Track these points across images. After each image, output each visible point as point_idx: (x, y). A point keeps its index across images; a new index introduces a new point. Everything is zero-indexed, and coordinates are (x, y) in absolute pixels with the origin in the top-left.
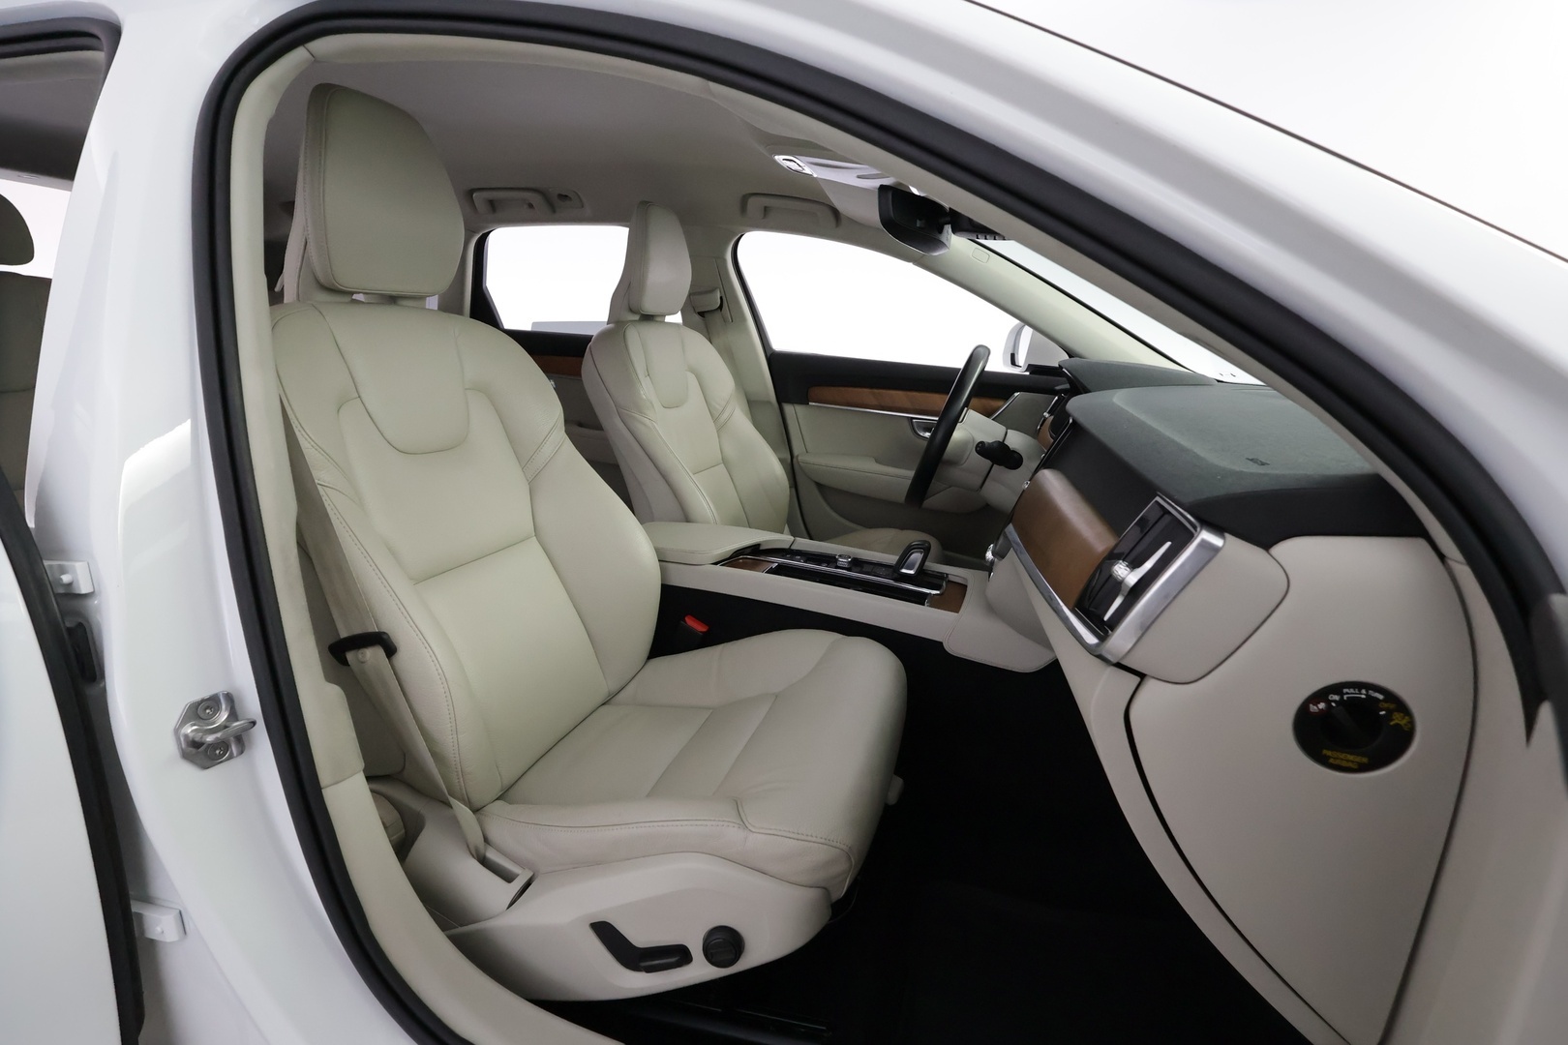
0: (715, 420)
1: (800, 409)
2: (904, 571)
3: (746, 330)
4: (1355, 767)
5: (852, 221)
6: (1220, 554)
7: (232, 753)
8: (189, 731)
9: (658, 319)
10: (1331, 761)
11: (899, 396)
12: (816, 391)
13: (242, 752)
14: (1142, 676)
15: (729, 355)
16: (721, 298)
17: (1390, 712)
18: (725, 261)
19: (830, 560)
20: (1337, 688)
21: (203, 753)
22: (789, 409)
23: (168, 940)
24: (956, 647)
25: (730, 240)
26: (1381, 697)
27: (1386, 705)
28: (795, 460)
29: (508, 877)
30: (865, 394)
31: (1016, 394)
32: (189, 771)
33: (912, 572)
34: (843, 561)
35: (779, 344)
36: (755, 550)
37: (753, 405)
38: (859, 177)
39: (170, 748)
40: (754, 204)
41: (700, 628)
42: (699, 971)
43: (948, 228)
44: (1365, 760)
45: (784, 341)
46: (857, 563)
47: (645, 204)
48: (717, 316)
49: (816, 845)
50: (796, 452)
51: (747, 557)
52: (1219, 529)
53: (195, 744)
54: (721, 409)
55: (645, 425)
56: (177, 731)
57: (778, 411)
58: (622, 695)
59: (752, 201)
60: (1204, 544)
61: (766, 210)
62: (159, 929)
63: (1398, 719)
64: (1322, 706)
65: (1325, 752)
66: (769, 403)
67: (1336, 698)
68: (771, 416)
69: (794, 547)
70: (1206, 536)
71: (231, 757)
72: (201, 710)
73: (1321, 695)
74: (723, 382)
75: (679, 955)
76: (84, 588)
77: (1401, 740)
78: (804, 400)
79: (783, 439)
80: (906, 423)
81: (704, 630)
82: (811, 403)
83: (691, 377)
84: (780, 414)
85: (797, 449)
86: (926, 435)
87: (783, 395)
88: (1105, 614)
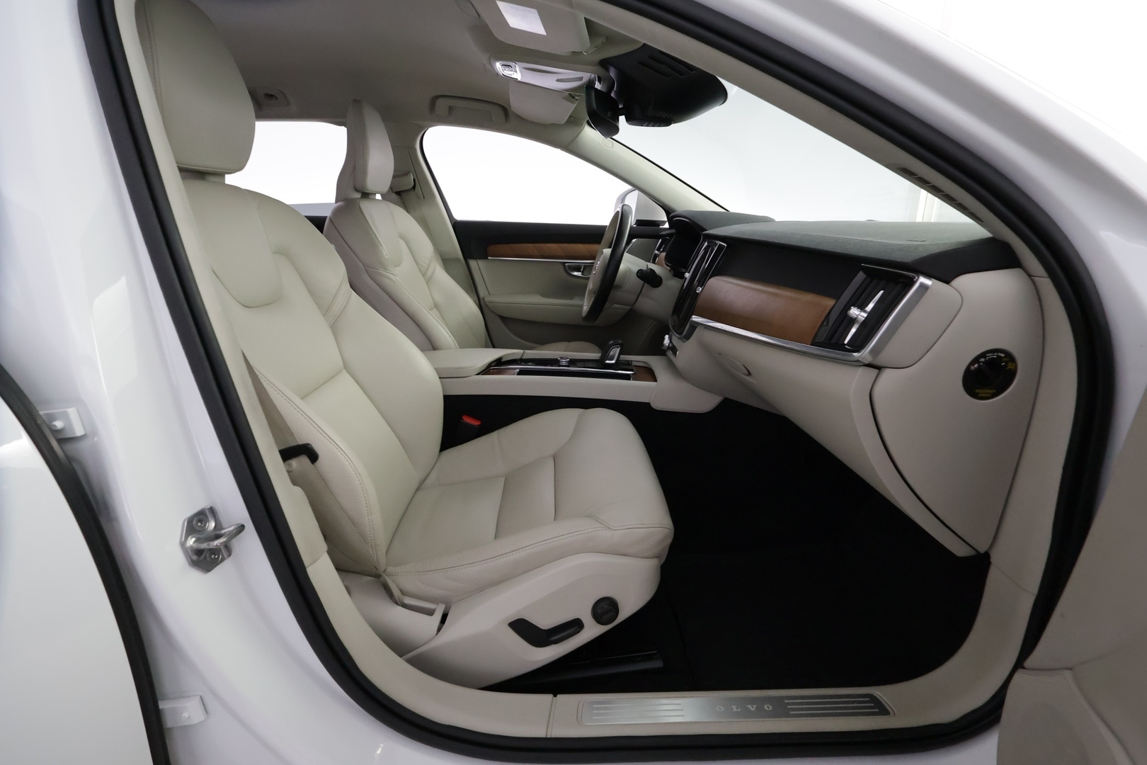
0: (424, 275)
1: (481, 263)
2: (607, 362)
3: (437, 205)
4: (989, 395)
5: (519, 117)
6: (929, 291)
7: (223, 555)
8: (191, 543)
9: (371, 197)
10: (980, 395)
11: (554, 247)
12: (492, 248)
13: (230, 555)
14: (879, 368)
15: (424, 223)
16: (414, 180)
17: (1006, 362)
18: (415, 149)
19: (555, 362)
20: (983, 355)
21: (205, 559)
22: (473, 263)
23: (196, 722)
24: (658, 404)
25: (417, 135)
26: (1003, 355)
27: (1005, 359)
28: (482, 301)
29: (430, 613)
30: (530, 247)
31: (634, 240)
32: (196, 575)
33: (613, 362)
34: (564, 362)
35: (460, 215)
36: (499, 362)
37: (446, 262)
38: (558, 80)
39: (180, 559)
40: (442, 104)
41: (476, 423)
42: (592, 631)
43: (622, 119)
44: (994, 391)
45: (463, 213)
46: (573, 362)
47: (357, 102)
48: (412, 195)
49: (654, 529)
50: (482, 294)
51: (497, 366)
52: (928, 275)
53: (199, 552)
54: (426, 266)
55: (390, 279)
56: (183, 544)
57: (465, 265)
58: (428, 482)
59: (440, 102)
60: (922, 285)
61: (451, 109)
62: (185, 715)
63: (1010, 366)
64: (976, 366)
65: (977, 391)
66: (459, 260)
67: (983, 360)
69: (525, 357)
70: (922, 280)
71: (223, 560)
72: (196, 523)
73: (976, 360)
74: (425, 247)
75: (575, 626)
76: (79, 431)
77: (1011, 375)
78: (484, 256)
79: (471, 286)
80: (561, 268)
81: (479, 424)
82: (489, 258)
83: (402, 242)
84: (466, 268)
85: (482, 293)
86: (576, 273)
87: (468, 253)
88: (845, 340)
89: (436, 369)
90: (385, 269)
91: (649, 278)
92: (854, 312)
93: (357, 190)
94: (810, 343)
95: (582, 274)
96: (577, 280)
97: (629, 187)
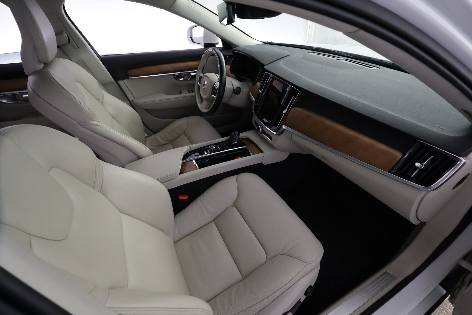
0: (98, 100)
1: (125, 81)
2: (234, 143)
3: (89, 52)
11: (167, 67)
12: (131, 72)
16: (67, 36)
18: (63, 16)
19: (206, 149)
22: (121, 82)
25: (61, 7)
28: (132, 103)
30: (153, 68)
34: (212, 148)
37: (105, 85)
41: (186, 198)
48: (69, 46)
50: (131, 100)
54: (98, 94)
55: (99, 126)
57: (117, 84)
66: (112, 83)
68: (115, 87)
78: (127, 77)
79: (123, 96)
80: (172, 77)
82: (130, 78)
83: (78, 84)
84: (118, 86)
85: (131, 98)
86: (181, 79)
87: (117, 78)
88: (412, 175)
89: (158, 180)
90: (94, 121)
91: (237, 91)
92: (417, 164)
93: (40, 62)
94: (388, 171)
95: (184, 79)
96: (183, 82)
97: (194, 24)
